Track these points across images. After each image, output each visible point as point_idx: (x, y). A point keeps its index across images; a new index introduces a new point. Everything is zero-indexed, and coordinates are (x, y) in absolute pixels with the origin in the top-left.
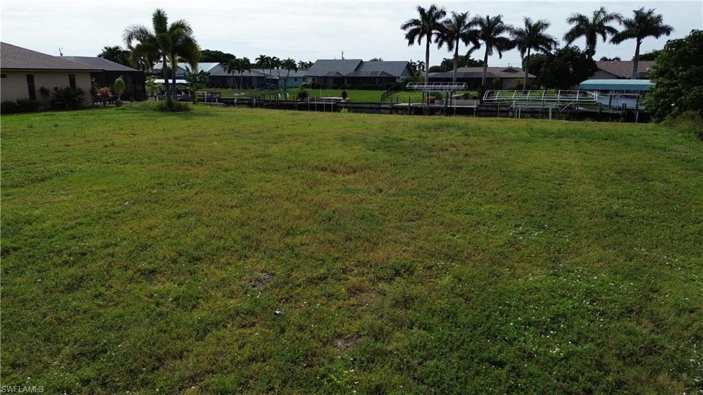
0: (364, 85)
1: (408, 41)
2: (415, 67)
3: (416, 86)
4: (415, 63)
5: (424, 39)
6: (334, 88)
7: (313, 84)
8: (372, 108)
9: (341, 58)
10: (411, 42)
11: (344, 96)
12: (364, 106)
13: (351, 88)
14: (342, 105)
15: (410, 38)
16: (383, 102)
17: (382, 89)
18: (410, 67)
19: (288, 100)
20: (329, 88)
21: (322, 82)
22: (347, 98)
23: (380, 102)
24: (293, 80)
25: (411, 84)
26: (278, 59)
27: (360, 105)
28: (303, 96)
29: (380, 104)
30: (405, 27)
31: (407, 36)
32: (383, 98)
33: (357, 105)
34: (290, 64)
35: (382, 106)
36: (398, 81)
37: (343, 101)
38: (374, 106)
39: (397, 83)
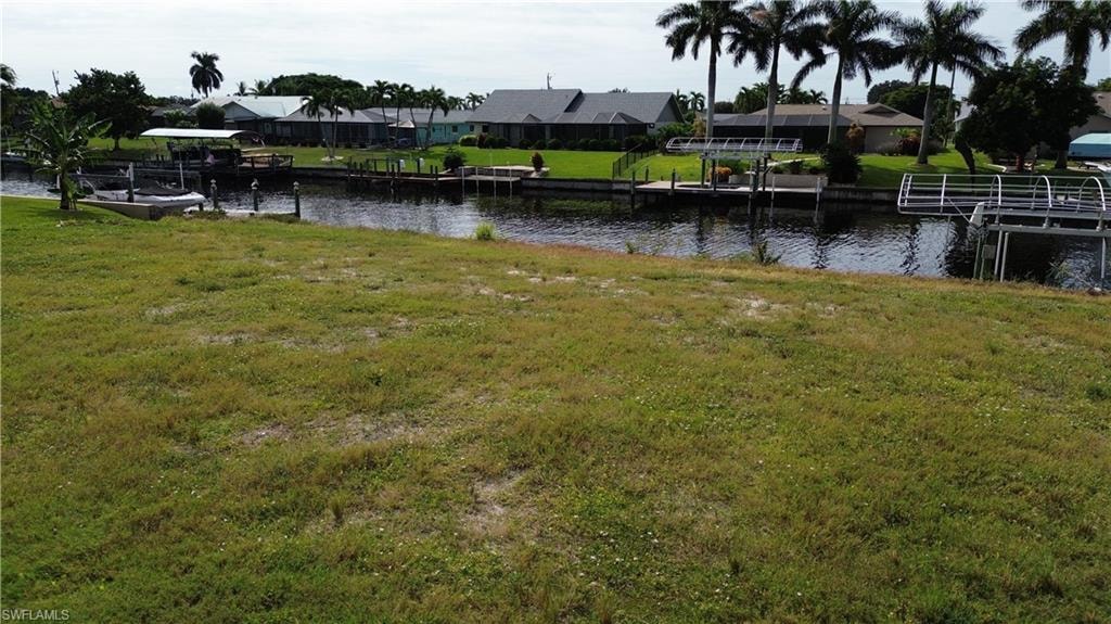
0: (582, 141)
1: (671, 50)
2: (685, 104)
3: (687, 146)
4: (685, 97)
5: (706, 46)
6: (523, 146)
7: (482, 138)
8: (594, 191)
9: (546, 88)
10: (679, 52)
11: (538, 163)
12: (576, 185)
13: (555, 147)
14: (531, 183)
15: (677, 44)
16: (617, 178)
17: (617, 149)
18: (676, 105)
19: (422, 172)
20: (514, 147)
21: (498, 136)
22: (544, 169)
23: (611, 178)
24: (449, 130)
25: (676, 142)
26: (412, 89)
27: (569, 185)
28: (454, 162)
29: (608, 182)
30: (664, 22)
31: (670, 41)
32: (618, 168)
33: (562, 185)
34: (434, 99)
35: (615, 187)
36: (649, 131)
37: (534, 175)
38: (597, 186)
39: (649, 137)
